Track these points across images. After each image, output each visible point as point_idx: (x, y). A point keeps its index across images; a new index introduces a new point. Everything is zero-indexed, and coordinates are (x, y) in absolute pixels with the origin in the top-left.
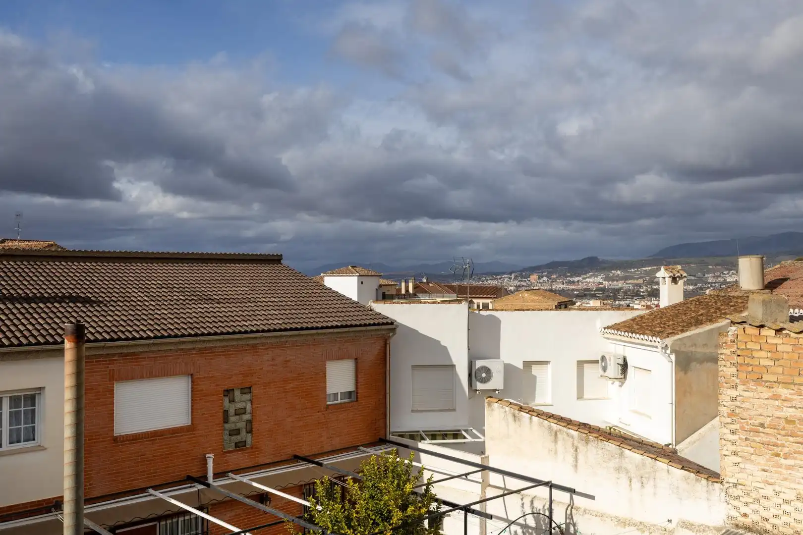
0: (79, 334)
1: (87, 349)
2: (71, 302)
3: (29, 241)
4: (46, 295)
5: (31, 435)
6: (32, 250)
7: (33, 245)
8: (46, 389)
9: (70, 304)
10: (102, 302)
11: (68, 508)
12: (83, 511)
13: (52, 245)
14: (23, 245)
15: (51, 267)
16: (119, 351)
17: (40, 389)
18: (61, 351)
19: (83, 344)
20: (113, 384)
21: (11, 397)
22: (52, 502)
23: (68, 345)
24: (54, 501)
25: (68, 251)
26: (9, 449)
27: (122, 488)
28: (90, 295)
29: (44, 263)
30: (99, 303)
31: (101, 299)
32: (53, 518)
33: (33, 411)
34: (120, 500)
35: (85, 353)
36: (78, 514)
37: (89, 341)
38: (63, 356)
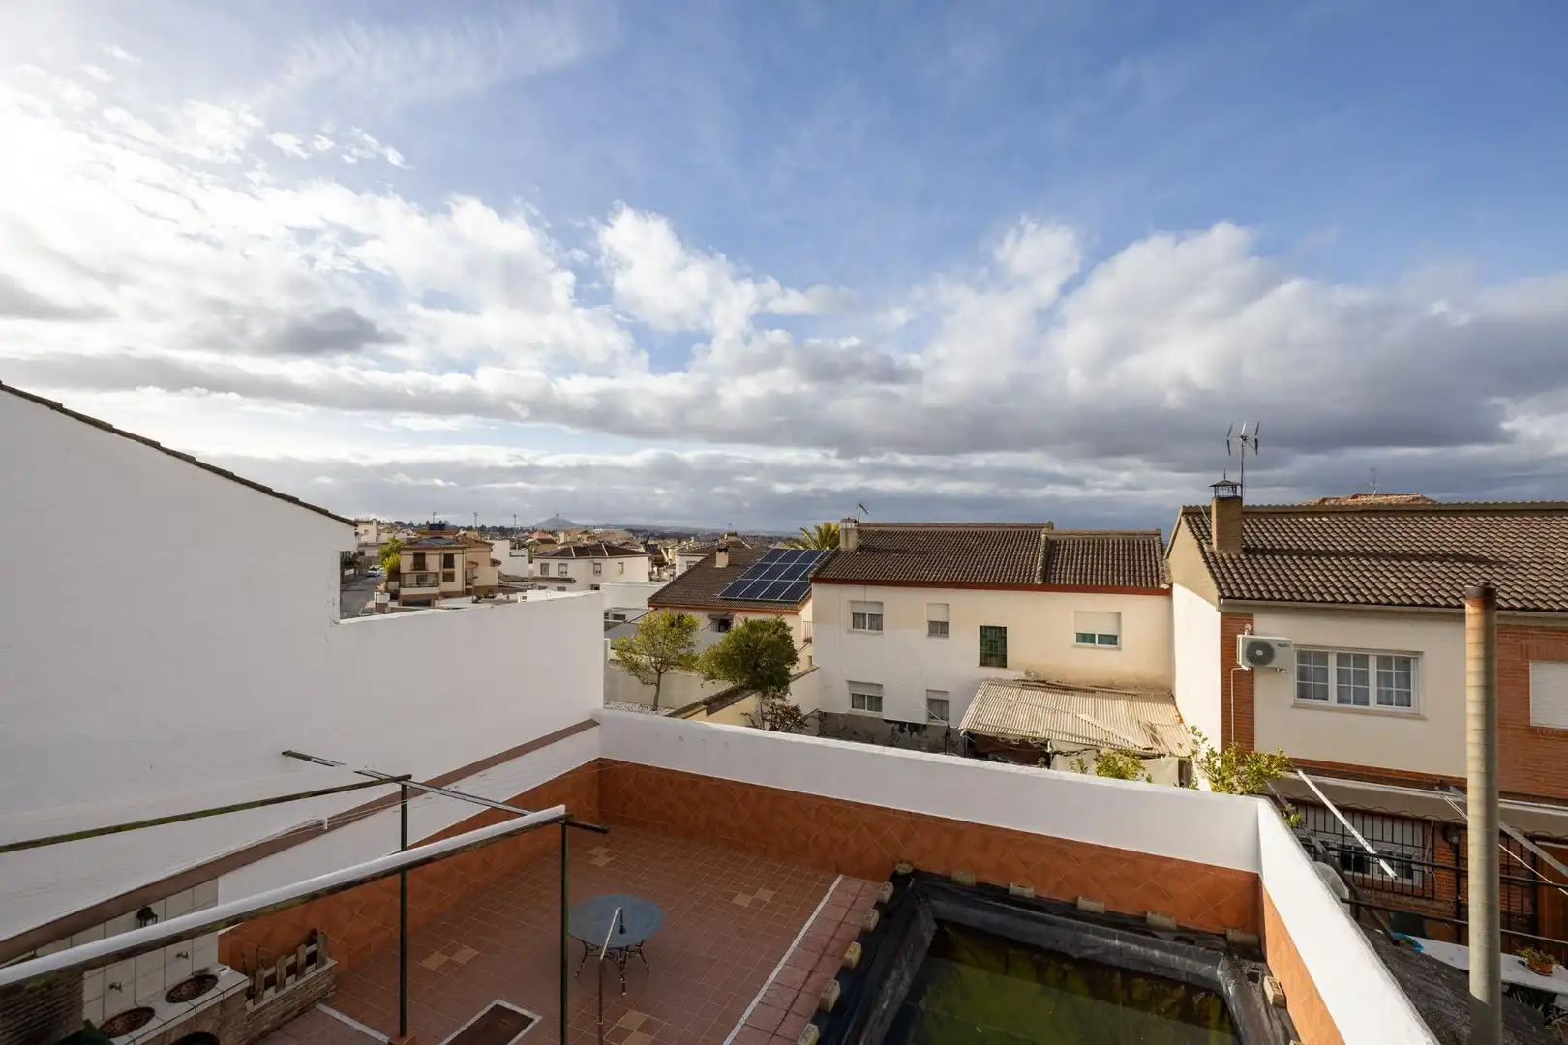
0: (1487, 598)
1: (1499, 616)
2: (1457, 561)
3: (1387, 496)
4: (1421, 553)
5: (1405, 701)
6: (1390, 505)
7: (1393, 499)
8: (1425, 656)
9: (1456, 564)
10: (1505, 563)
11: (1474, 796)
12: (1496, 805)
13: (1418, 499)
14: (1380, 500)
15: (1427, 523)
16: (1539, 624)
17: (1416, 653)
18: (1463, 616)
19: (1495, 611)
20: (1528, 662)
21: (1379, 657)
22: (1436, 780)
23: (1471, 610)
24: (1439, 779)
25: (1440, 505)
26: (1376, 709)
27: (1541, 791)
28: (1486, 555)
29: (1416, 518)
30: (1500, 564)
31: (1503, 559)
32: (1438, 797)
33: (1408, 676)
34: (1541, 805)
35: (1496, 621)
36: (1489, 804)
37: (1501, 608)
38: (1464, 621)
